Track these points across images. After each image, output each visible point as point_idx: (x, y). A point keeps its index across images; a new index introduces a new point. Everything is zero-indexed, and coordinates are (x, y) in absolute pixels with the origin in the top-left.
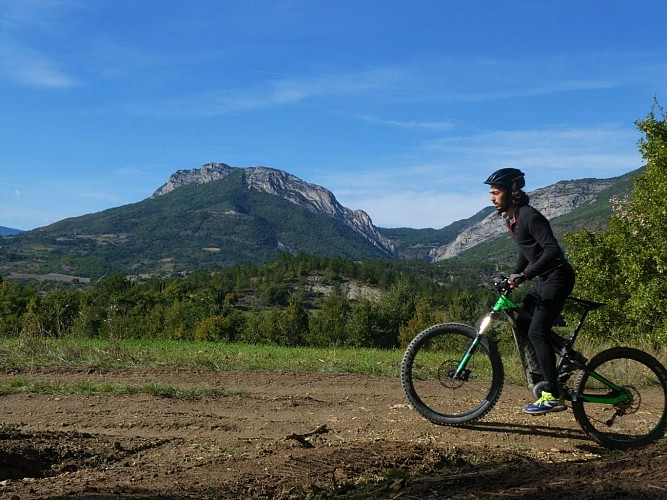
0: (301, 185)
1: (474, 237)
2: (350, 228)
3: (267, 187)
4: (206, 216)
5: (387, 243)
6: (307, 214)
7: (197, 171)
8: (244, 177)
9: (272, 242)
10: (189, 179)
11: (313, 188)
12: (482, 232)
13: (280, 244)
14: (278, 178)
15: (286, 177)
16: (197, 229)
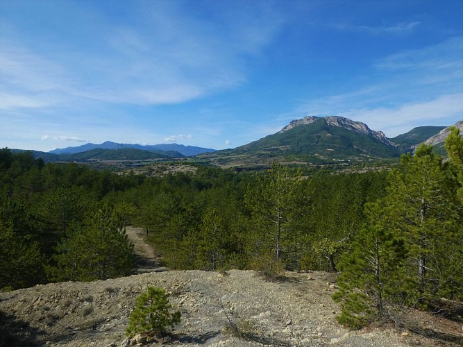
0: (352, 122)
1: (437, 140)
2: (376, 139)
3: (337, 124)
4: (319, 137)
5: (393, 144)
6: (356, 134)
7: (301, 120)
8: (325, 121)
9: (351, 145)
10: (298, 123)
11: (357, 123)
12: (441, 137)
13: (355, 147)
14: (341, 120)
15: (344, 120)
16: (318, 142)
